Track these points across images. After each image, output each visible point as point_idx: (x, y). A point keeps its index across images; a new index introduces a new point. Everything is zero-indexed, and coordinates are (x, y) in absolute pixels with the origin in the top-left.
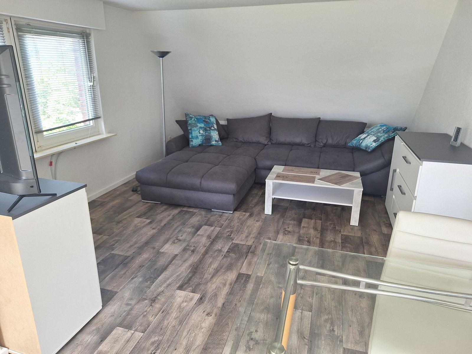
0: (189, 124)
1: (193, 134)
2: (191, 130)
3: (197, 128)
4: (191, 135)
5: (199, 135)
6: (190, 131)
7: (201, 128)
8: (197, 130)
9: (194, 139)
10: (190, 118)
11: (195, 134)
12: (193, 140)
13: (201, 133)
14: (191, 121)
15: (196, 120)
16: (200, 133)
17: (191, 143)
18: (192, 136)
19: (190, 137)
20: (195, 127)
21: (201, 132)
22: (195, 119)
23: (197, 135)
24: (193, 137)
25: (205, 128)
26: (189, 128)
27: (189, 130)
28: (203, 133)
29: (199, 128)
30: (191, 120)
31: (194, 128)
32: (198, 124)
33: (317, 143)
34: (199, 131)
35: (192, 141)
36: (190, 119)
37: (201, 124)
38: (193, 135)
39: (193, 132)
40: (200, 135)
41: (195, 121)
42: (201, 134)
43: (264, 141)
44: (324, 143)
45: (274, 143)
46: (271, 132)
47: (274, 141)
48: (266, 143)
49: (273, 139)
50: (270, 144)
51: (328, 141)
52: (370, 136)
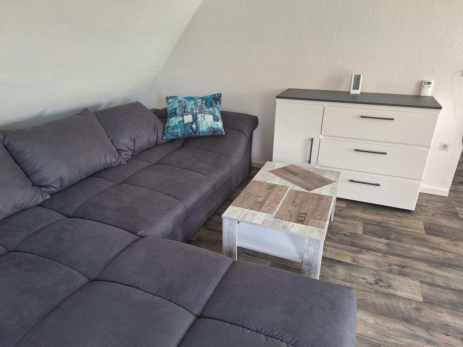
43: (34, 198)
44: (132, 148)
45: (55, 190)
46: (25, 170)
47: (52, 187)
48: (41, 200)
49: (49, 182)
50: (48, 197)
51: (136, 142)
52: (199, 116)
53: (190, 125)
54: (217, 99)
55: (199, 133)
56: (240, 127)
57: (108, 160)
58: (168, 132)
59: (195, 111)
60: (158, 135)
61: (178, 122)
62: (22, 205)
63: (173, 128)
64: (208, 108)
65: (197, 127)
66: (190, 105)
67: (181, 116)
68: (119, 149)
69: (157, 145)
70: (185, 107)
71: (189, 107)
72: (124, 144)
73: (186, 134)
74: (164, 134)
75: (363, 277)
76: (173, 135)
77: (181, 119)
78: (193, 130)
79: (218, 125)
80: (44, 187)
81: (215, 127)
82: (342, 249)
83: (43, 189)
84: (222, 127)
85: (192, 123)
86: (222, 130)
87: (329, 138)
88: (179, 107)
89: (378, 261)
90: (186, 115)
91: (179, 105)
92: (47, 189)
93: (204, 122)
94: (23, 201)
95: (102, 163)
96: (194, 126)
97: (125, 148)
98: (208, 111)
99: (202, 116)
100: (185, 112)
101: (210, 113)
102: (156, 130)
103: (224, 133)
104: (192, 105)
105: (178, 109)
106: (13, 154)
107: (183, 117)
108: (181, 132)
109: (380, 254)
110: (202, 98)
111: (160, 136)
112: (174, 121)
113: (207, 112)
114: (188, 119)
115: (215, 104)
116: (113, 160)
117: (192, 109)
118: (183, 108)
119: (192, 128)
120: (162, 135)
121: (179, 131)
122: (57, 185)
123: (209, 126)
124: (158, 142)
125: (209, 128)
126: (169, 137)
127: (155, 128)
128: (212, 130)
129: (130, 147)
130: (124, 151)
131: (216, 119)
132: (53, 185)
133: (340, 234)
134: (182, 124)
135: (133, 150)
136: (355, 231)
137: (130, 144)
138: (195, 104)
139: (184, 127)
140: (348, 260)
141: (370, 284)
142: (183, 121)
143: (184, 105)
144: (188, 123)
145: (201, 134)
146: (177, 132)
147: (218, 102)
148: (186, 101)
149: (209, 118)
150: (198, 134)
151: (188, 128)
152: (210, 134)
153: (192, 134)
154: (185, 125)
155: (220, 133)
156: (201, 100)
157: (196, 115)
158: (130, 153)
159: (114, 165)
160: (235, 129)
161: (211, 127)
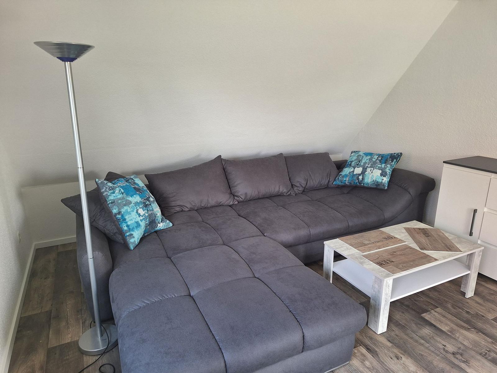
0: (112, 203)
1: (127, 220)
2: (119, 213)
3: (130, 206)
4: (125, 225)
5: (138, 219)
6: (119, 216)
7: (137, 204)
8: (133, 211)
9: (133, 230)
10: (110, 190)
11: (132, 220)
12: (132, 233)
13: (142, 214)
14: (114, 195)
15: (123, 191)
16: (139, 215)
17: (132, 240)
18: (128, 226)
19: (126, 228)
20: (125, 205)
21: (141, 212)
22: (120, 190)
23: (137, 220)
24: (131, 227)
25: (144, 203)
26: (115, 211)
27: (116, 214)
28: (144, 213)
29: (135, 205)
30: (114, 193)
31: (125, 208)
32: (130, 199)
33: (295, 188)
34: (137, 212)
35: (132, 235)
36: (110, 192)
37: (135, 196)
38: (129, 223)
39: (126, 217)
40: (141, 218)
41: (123, 193)
42: (142, 216)
43: (228, 200)
44: (304, 186)
45: (241, 200)
46: (230, 184)
47: (241, 197)
48: (231, 203)
49: (239, 194)
50: (236, 203)
51: (308, 182)
52: (368, 170)
53: (357, 176)
54: (396, 157)
55: (364, 184)
56: (406, 185)
57: (281, 190)
58: (338, 179)
59: (367, 165)
60: (329, 179)
61: (349, 172)
62: (221, 202)
63: (343, 177)
64: (381, 164)
65: (363, 179)
66: (365, 159)
67: (353, 167)
68: (294, 185)
69: (327, 187)
70: (360, 161)
71: (363, 161)
72: (298, 182)
73: (353, 183)
74: (335, 180)
75: (445, 344)
76: (341, 182)
77: (352, 170)
78: (359, 180)
79: (383, 180)
80: (236, 196)
81: (379, 181)
82: (450, 320)
83: (236, 198)
84: (387, 182)
85: (359, 175)
86: (385, 185)
87: (492, 212)
88: (355, 160)
89: (480, 343)
90: (358, 168)
91: (356, 159)
92: (237, 198)
93: (371, 176)
94: (221, 201)
95: (276, 190)
96: (361, 177)
97: (298, 185)
98: (379, 167)
99: (371, 170)
100: (357, 165)
101: (380, 169)
102: (329, 175)
103: (386, 188)
104: (367, 160)
105: (354, 162)
106: (227, 174)
107: (354, 168)
108: (348, 180)
109: (490, 340)
110: (379, 155)
111: (332, 181)
112: (346, 171)
113: (377, 168)
114: (358, 170)
115: (390, 161)
116: (285, 191)
117: (365, 163)
118: (358, 162)
119: (358, 179)
120: (333, 181)
121: (347, 180)
122: (243, 197)
123: (374, 179)
124: (329, 185)
125: (373, 181)
126: (337, 182)
127: (329, 174)
128: (376, 183)
129: (302, 184)
130: (297, 186)
131: (383, 174)
132: (240, 196)
133: (463, 309)
134: (352, 174)
135: (304, 187)
136: (485, 315)
137: (303, 183)
138: (370, 159)
139: (352, 177)
140: (445, 328)
141: (447, 352)
142: (353, 172)
143: (361, 159)
144: (356, 174)
145: (365, 185)
146: (345, 180)
147: (395, 160)
148: (364, 156)
149: (378, 173)
150: (362, 185)
151: (355, 178)
152: (373, 186)
153: (358, 183)
154: (354, 175)
155: (382, 187)
156: (377, 156)
157: (366, 169)
158: (301, 189)
159: (285, 194)
160: (400, 187)
161: (376, 181)
